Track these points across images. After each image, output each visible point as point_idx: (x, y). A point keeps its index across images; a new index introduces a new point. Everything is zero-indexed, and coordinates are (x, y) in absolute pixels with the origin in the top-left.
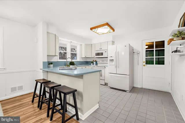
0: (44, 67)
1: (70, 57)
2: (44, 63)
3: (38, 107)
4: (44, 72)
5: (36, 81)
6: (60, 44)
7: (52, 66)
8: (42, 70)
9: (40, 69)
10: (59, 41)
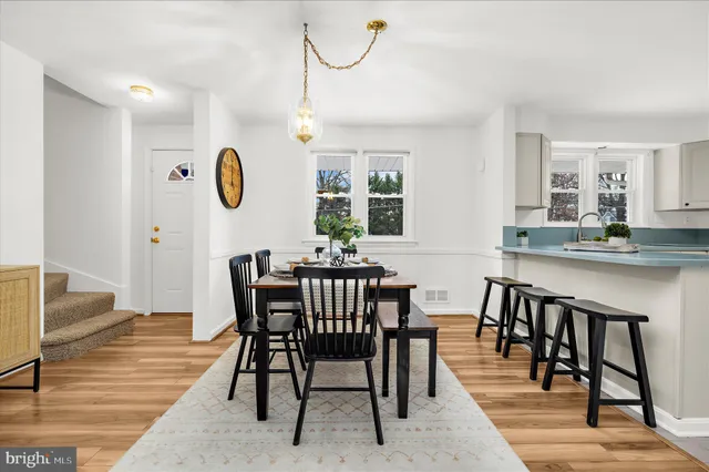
0: (506, 243)
1: (596, 212)
2: (506, 229)
3: (498, 349)
4: (506, 256)
5: (486, 279)
6: (556, 163)
7: (525, 240)
8: (501, 252)
9: (497, 248)
10: (553, 154)
